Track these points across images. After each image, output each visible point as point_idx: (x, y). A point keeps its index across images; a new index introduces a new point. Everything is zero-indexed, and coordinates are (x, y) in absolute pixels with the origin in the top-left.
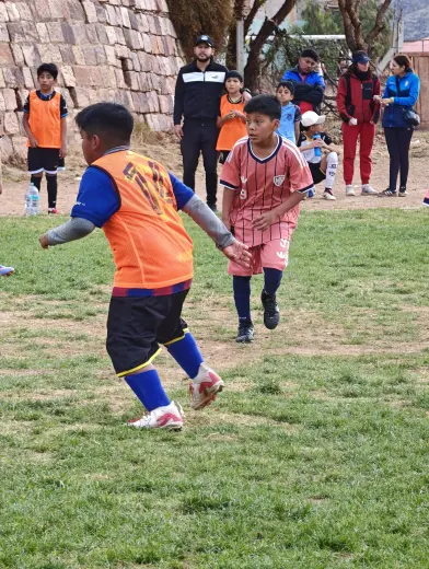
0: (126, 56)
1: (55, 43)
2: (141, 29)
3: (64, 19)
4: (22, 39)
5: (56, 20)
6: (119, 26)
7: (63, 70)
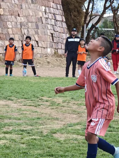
0: (53, 33)
1: (33, 29)
2: (57, 26)
3: (36, 22)
4: (24, 27)
5: (34, 22)
6: (51, 25)
7: (35, 36)
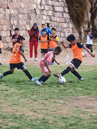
0: (49, 23)
1: (25, 20)
2: (56, 16)
3: (29, 14)
4: (14, 19)
5: (26, 14)
6: (48, 15)
7: (26, 26)
